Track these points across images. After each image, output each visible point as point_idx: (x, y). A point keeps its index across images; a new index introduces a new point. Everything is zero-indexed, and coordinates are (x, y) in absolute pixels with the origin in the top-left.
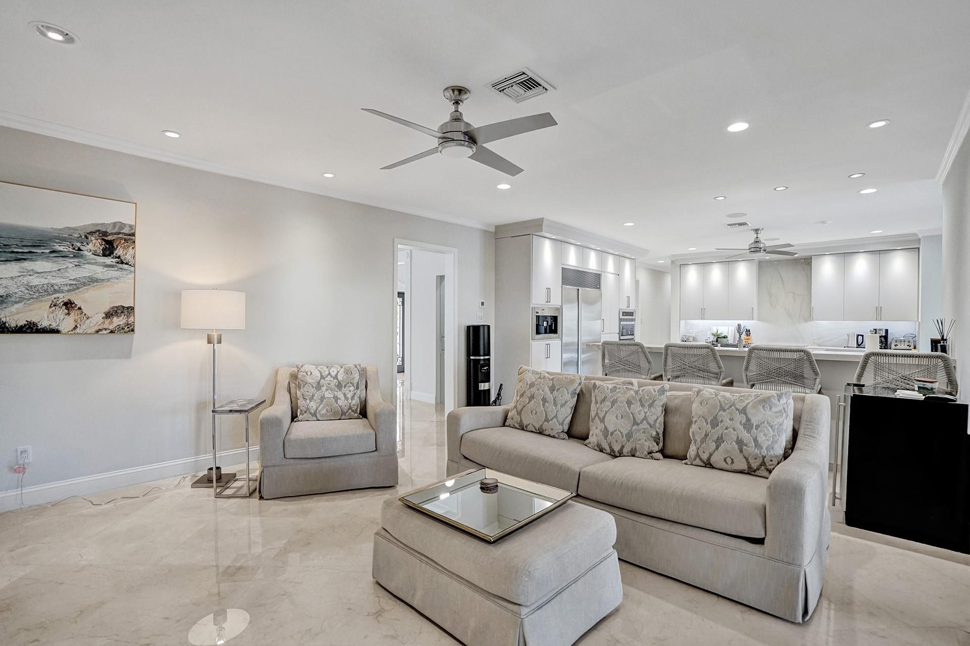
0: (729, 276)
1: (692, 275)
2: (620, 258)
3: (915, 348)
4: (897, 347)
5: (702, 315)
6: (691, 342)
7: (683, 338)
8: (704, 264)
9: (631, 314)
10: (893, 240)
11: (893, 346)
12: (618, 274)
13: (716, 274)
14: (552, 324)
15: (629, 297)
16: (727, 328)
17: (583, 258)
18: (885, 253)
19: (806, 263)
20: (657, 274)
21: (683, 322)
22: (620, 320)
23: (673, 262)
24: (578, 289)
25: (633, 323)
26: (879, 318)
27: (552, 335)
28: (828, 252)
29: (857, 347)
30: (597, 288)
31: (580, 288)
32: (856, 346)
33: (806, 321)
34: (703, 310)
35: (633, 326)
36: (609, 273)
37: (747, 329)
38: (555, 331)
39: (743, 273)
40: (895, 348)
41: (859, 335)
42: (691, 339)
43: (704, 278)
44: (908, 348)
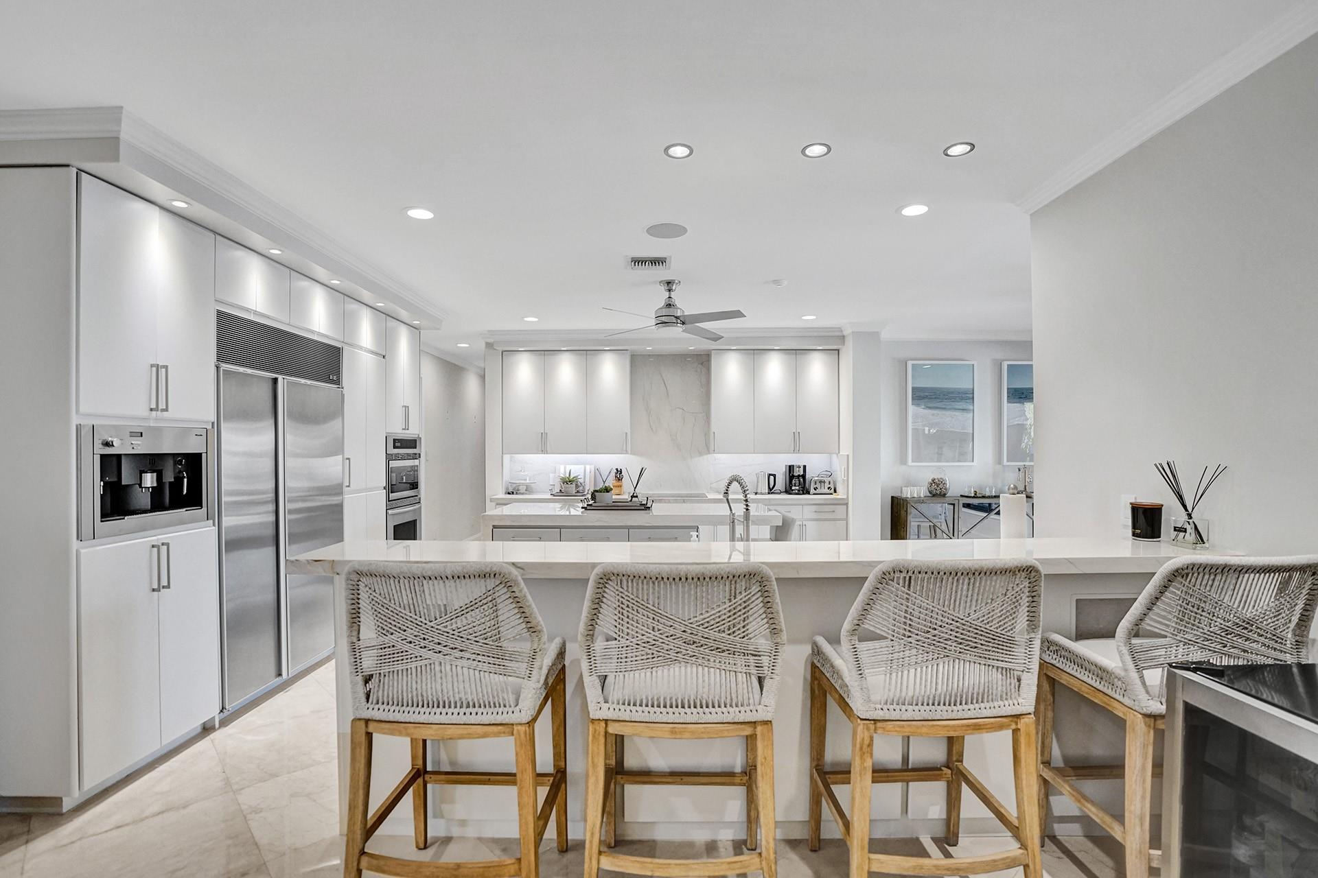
0: (588, 376)
1: (524, 371)
2: (384, 315)
3: (835, 491)
4: (817, 491)
5: (543, 445)
6: (522, 494)
7: (507, 488)
8: (545, 353)
9: (412, 443)
10: (816, 334)
11: (812, 491)
12: (384, 354)
13: (566, 370)
14: (179, 480)
15: (406, 407)
16: (583, 466)
17: (292, 301)
18: (801, 354)
19: (703, 361)
20: (452, 370)
21: (507, 458)
22: (389, 458)
23: (489, 345)
24: (275, 381)
25: (416, 462)
26: (796, 450)
27: (182, 513)
28: (735, 345)
29: (769, 493)
30: (332, 382)
31: (280, 378)
32: (767, 491)
33: (701, 454)
34: (544, 436)
35: (415, 470)
36: (361, 348)
37: (617, 470)
38: (193, 499)
39: (610, 371)
40: (815, 492)
41: (770, 475)
42: (522, 489)
43: (545, 376)
44: (828, 491)
